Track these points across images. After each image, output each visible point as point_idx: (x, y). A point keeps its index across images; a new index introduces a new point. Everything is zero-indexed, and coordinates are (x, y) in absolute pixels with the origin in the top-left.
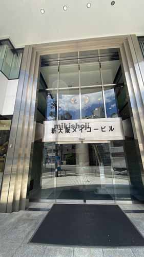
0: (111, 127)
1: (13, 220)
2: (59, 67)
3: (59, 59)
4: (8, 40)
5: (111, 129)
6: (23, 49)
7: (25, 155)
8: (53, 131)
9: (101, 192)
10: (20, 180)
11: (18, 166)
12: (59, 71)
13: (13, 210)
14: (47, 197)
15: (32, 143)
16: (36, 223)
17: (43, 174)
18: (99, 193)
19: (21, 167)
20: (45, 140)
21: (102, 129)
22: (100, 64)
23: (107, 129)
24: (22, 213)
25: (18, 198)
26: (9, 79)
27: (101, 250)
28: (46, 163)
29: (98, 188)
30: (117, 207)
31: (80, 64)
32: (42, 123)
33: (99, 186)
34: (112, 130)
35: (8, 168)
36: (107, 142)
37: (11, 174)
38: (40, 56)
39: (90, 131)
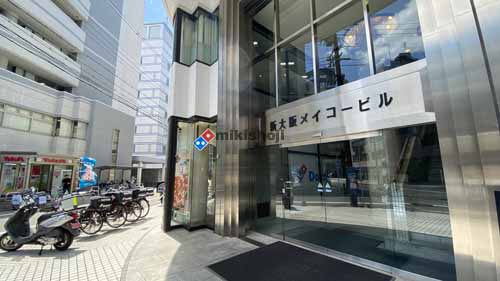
0: (384, 97)
4: (199, 8)
5: (386, 100)
6: (218, 8)
8: (273, 126)
21: (361, 104)
26: (210, 65)
34: (387, 104)
39: (334, 116)
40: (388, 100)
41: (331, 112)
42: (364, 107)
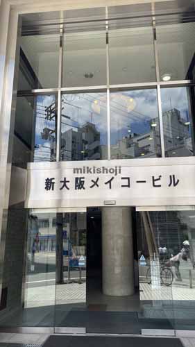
0: (172, 178)
2: (62, 38)
3: (62, 21)
5: (173, 181)
8: (49, 184)
12: (61, 45)
14: (36, 323)
20: (30, 204)
21: (154, 180)
22: (155, 29)
23: (165, 181)
28: (34, 252)
31: (110, 32)
32: (25, 167)
34: (175, 185)
39: (129, 186)
40: (176, 181)
41: (125, 182)
42: (156, 183)
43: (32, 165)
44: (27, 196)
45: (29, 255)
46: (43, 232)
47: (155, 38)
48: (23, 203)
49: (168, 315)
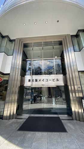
0: (57, 79)
1: (10, 123)
2: (33, 48)
3: (33, 45)
4: (8, 36)
5: (58, 80)
6: (15, 40)
7: (16, 91)
8: (29, 81)
9: (53, 111)
10: (13, 105)
11: (12, 98)
12: (33, 50)
13: (10, 119)
15: (19, 87)
16: (20, 124)
17: (24, 102)
18: (52, 112)
19: (13, 98)
20: (25, 85)
21: (53, 80)
23: (56, 80)
24: (14, 120)
25: (12, 114)
26: (8, 55)
27: (47, 133)
29: (52, 109)
30: (59, 118)
31: (43, 47)
32: (24, 77)
33: (52, 108)
35: (7, 99)
36: (55, 86)
37: (9, 102)
38: (24, 44)
39: (47, 81)
43: (26, 76)
44: (24, 84)
45: (25, 97)
46: (28, 91)
47: (53, 48)
48: (23, 85)
49: (57, 111)
